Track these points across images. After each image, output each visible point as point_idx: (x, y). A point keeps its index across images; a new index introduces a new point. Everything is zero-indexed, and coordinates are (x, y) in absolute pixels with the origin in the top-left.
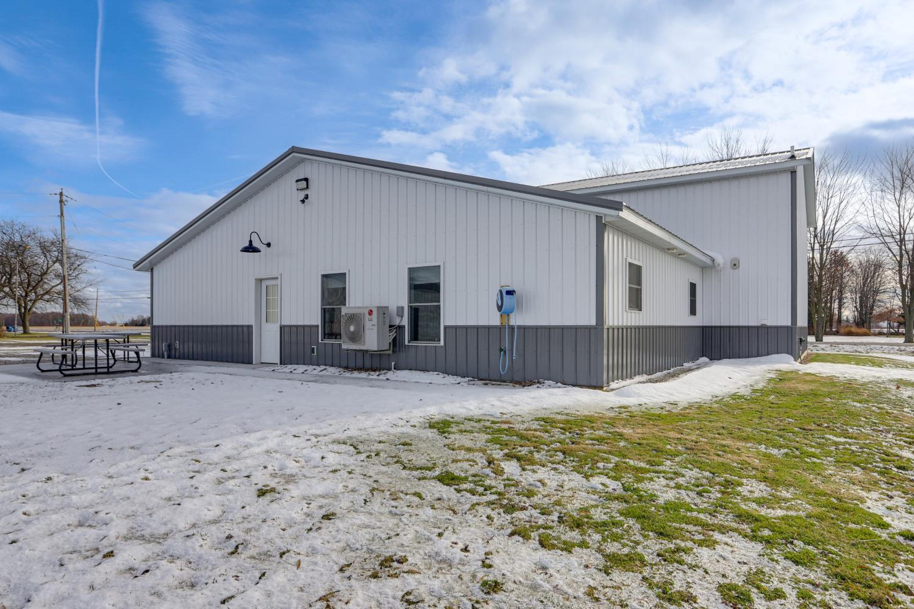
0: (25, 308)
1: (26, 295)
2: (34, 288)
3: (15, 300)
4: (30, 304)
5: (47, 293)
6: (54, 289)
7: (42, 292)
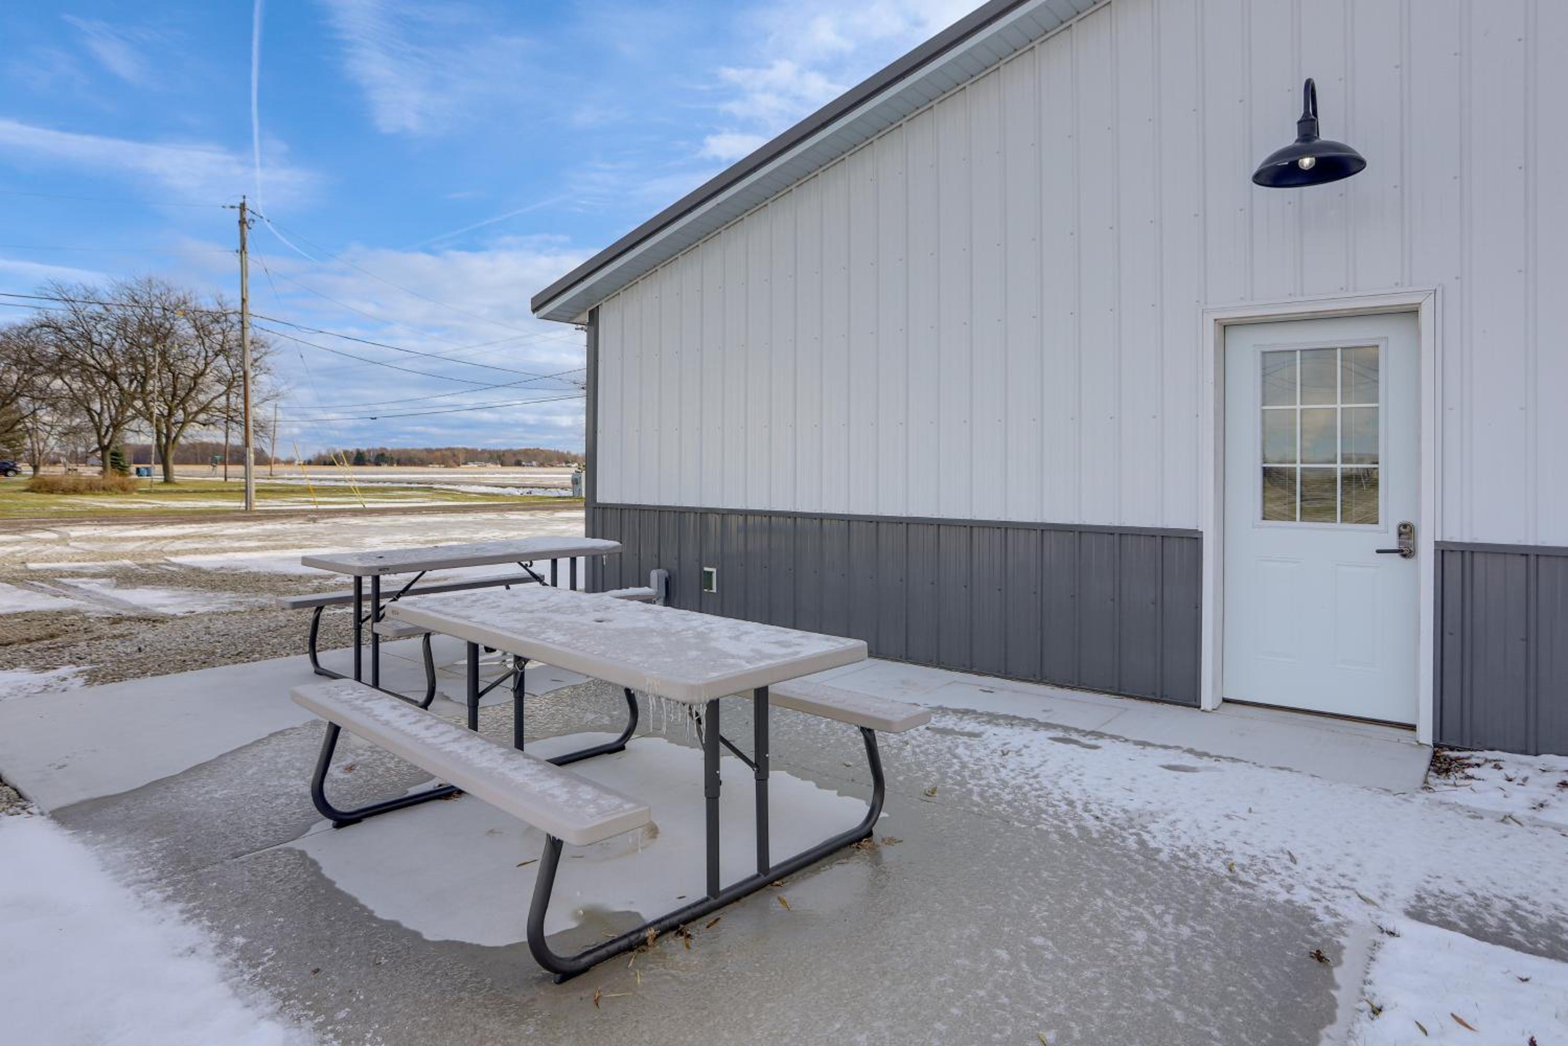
0: (168, 437)
1: (170, 414)
2: (183, 401)
3: (151, 422)
4: (175, 430)
5: (204, 409)
6: (216, 401)
7: (195, 409)
